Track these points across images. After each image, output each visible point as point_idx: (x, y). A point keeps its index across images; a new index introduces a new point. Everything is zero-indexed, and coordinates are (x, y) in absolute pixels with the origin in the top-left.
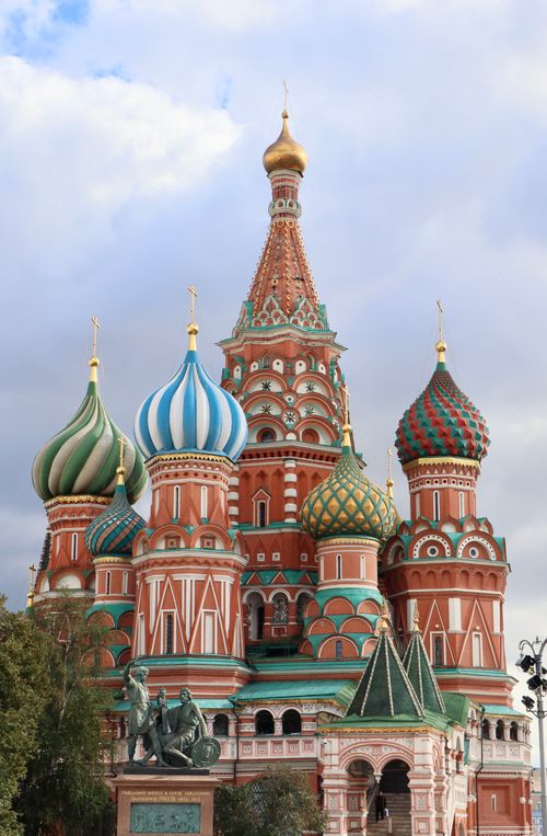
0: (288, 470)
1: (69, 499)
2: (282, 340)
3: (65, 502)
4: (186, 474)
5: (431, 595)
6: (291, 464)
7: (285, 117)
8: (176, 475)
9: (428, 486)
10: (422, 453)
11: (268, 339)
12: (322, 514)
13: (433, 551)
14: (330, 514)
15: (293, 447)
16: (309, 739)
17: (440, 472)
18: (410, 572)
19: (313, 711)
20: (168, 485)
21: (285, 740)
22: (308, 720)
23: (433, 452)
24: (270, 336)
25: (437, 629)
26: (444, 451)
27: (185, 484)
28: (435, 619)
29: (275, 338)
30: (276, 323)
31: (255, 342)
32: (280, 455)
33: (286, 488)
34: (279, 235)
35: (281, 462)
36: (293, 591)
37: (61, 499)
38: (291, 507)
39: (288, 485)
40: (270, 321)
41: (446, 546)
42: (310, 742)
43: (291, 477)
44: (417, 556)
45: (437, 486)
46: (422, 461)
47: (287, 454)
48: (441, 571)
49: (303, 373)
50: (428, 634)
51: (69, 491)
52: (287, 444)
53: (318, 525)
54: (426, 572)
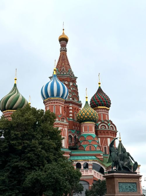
0: (70, 106)
1: (11, 111)
2: (67, 77)
3: (10, 111)
4: (57, 103)
5: (103, 137)
6: (71, 105)
7: (63, 30)
8: (54, 103)
9: (100, 113)
10: (99, 105)
11: (63, 77)
12: (81, 117)
13: (103, 127)
14: (83, 116)
15: (71, 101)
16: (91, 170)
17: (103, 110)
18: (99, 132)
19: (92, 163)
20: (52, 105)
21: (84, 170)
22: (90, 165)
23: (101, 105)
24: (64, 76)
25: (105, 145)
26: (104, 105)
27: (56, 105)
28: (105, 143)
29: (65, 77)
30: (65, 73)
31: (60, 77)
32: (68, 103)
33: (70, 111)
34: (63, 55)
35: (68, 105)
36: (73, 135)
37: (9, 110)
38: (71, 115)
39: (70, 110)
40: (63, 73)
41: (107, 126)
42: (91, 171)
43: (71, 108)
44: (100, 128)
45: (102, 113)
46: (99, 107)
47: (70, 103)
48: (106, 132)
49: (72, 85)
50: (103, 146)
51: (11, 109)
52: (70, 100)
53: (80, 119)
54: (102, 132)
